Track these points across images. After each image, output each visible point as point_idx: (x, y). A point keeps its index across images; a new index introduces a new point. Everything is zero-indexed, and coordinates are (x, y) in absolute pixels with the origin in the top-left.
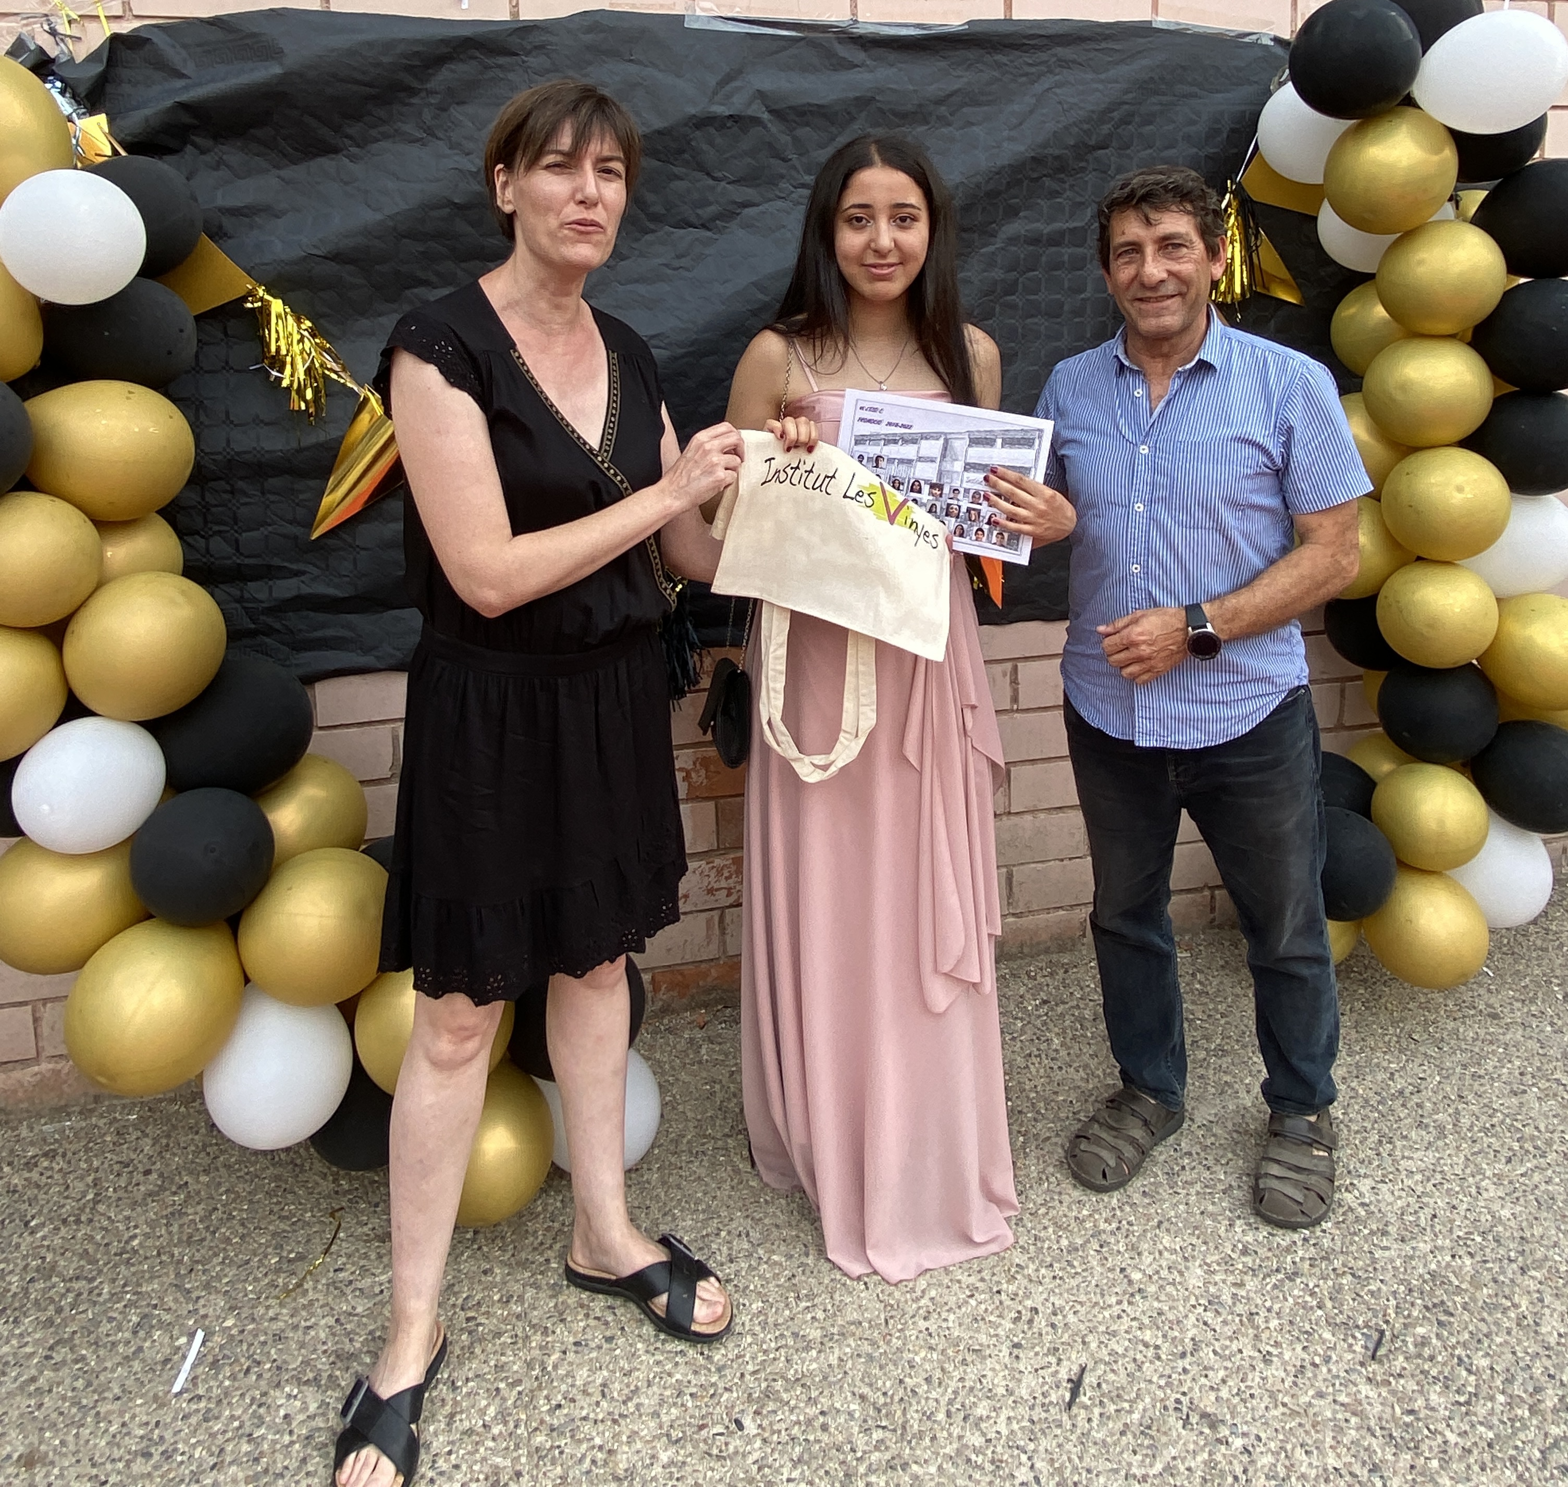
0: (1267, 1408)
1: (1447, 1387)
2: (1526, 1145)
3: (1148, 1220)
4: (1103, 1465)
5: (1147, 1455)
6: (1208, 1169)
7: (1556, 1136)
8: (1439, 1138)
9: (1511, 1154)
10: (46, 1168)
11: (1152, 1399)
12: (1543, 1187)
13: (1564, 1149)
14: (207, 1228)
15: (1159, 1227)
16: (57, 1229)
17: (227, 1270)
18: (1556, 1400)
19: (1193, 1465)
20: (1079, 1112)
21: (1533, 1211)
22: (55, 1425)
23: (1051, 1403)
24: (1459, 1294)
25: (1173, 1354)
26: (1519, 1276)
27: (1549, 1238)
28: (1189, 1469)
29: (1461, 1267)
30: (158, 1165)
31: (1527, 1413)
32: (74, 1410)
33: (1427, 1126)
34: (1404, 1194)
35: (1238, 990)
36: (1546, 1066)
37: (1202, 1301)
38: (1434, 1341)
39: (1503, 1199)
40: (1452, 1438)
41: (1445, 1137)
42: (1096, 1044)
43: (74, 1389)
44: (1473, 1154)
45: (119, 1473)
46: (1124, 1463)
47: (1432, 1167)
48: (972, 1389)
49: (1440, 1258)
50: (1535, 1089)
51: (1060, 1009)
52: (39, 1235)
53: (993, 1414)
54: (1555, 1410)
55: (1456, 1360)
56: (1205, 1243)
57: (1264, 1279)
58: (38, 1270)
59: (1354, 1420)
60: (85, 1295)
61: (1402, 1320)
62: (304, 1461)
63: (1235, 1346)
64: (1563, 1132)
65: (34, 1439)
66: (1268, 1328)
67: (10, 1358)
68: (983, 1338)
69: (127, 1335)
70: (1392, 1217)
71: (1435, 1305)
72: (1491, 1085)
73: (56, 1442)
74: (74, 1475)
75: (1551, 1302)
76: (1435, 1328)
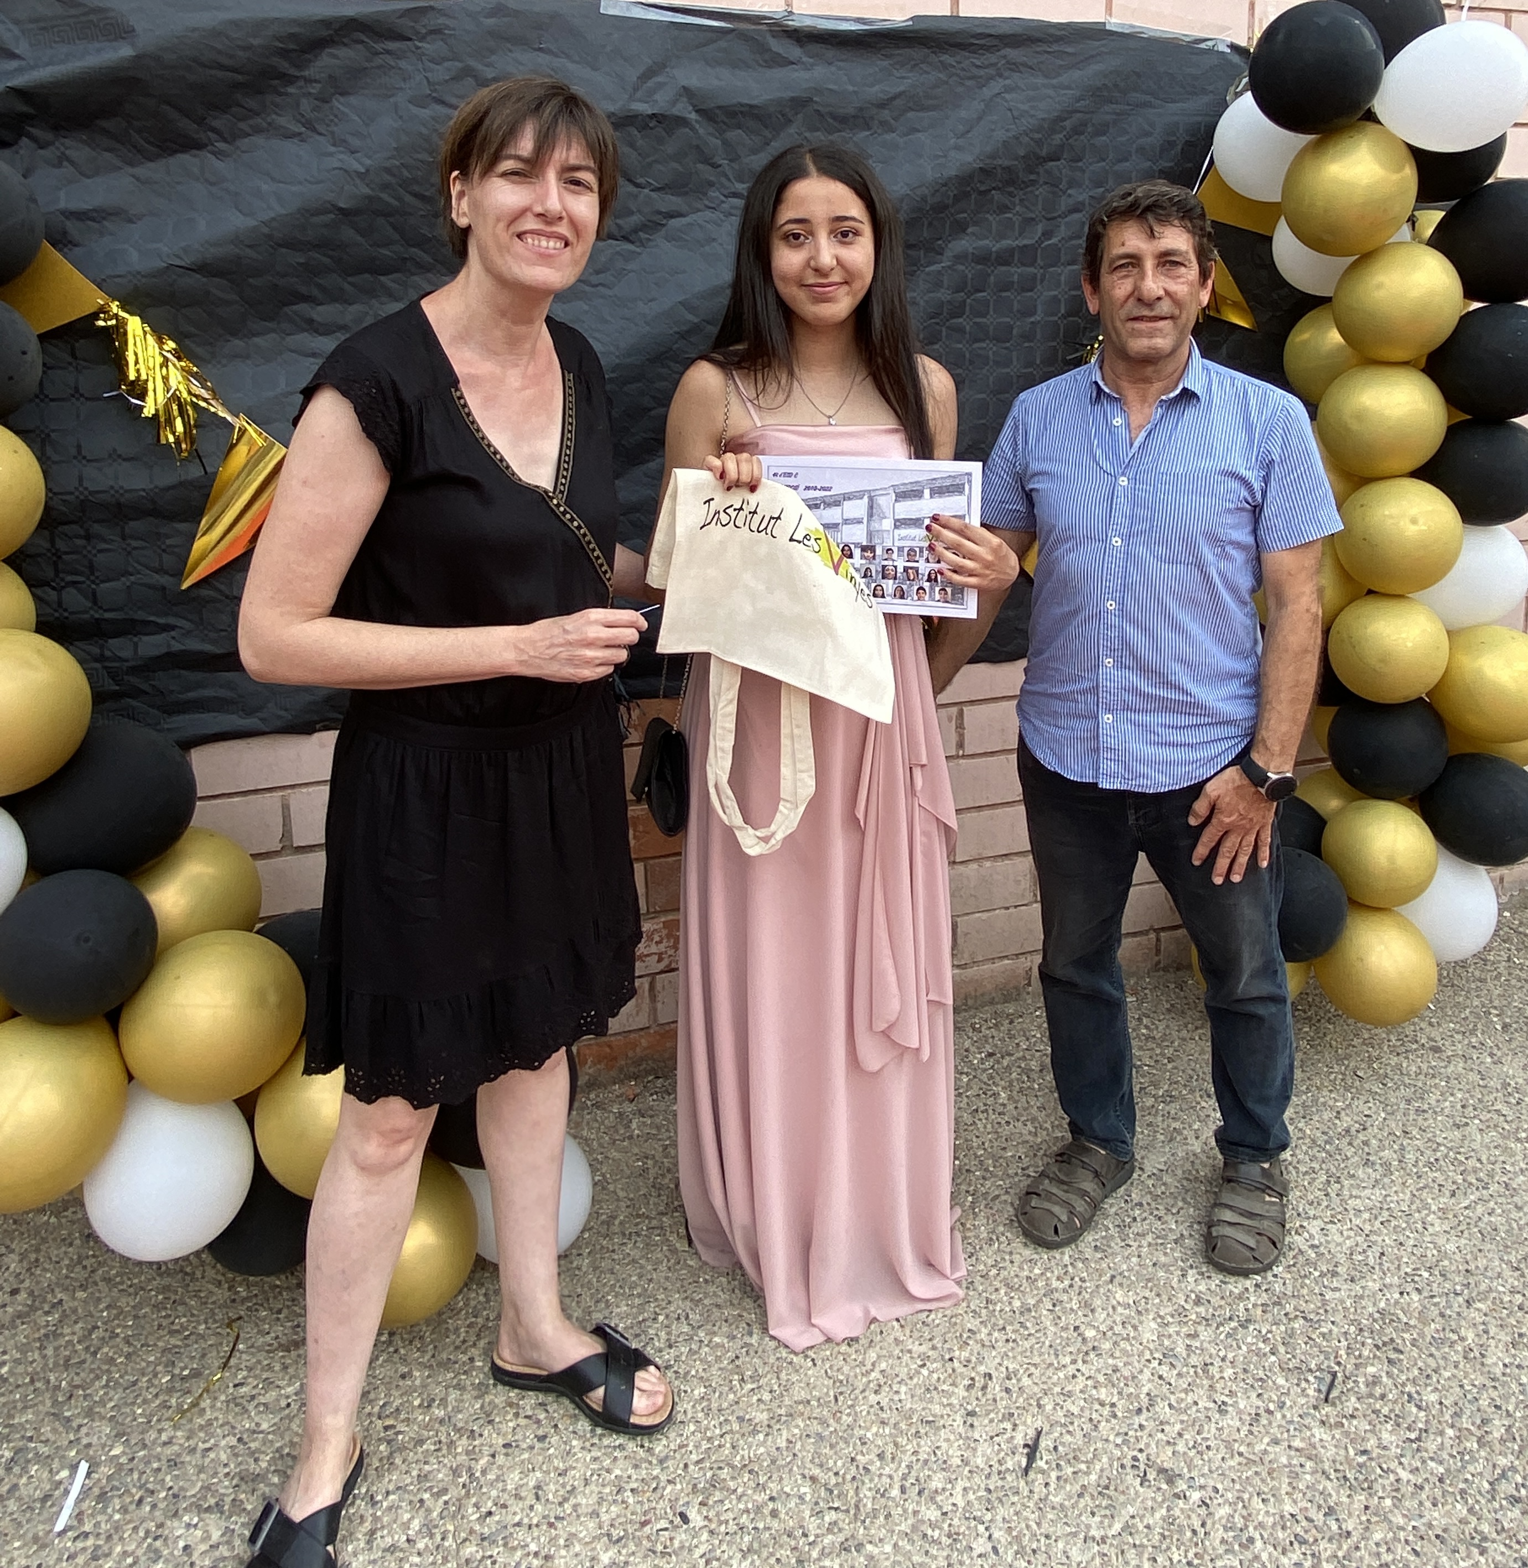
0: (1223, 1459)
1: (1398, 1425)
2: (1469, 1178)
3: (1100, 1276)
4: (1060, 1530)
5: (1105, 1516)
6: (1160, 1218)
7: (1498, 1167)
8: (1385, 1175)
9: (1455, 1187)
11: (1110, 1459)
12: (1486, 1218)
13: (1505, 1179)
15: (1111, 1281)
18: (1503, 1430)
19: (1151, 1522)
20: (1028, 1168)
21: (1478, 1243)
23: (1008, 1470)
24: (1408, 1330)
25: (1129, 1411)
26: (1466, 1310)
27: (1493, 1269)
28: (1148, 1527)
29: (1409, 1304)
31: (1475, 1445)
33: (1374, 1163)
34: (1352, 1233)
35: (1184, 1033)
36: (1486, 1098)
37: (1156, 1355)
38: (1385, 1379)
39: (1448, 1233)
40: (1404, 1475)
41: (1392, 1173)
42: (1043, 1096)
44: (1419, 1189)
46: (1083, 1527)
47: (1378, 1205)
48: (926, 1462)
49: (1389, 1296)
50: (1477, 1121)
51: (1005, 1063)
53: (949, 1486)
54: (1502, 1441)
55: (1406, 1397)
56: (1158, 1295)
57: (1217, 1328)
59: (1309, 1465)
61: (1353, 1361)
63: (1189, 1400)
64: (1504, 1162)
66: (1222, 1378)
68: (937, 1409)
70: (1342, 1258)
71: (1385, 1344)
72: (1435, 1119)
75: (1497, 1333)
76: (1385, 1367)
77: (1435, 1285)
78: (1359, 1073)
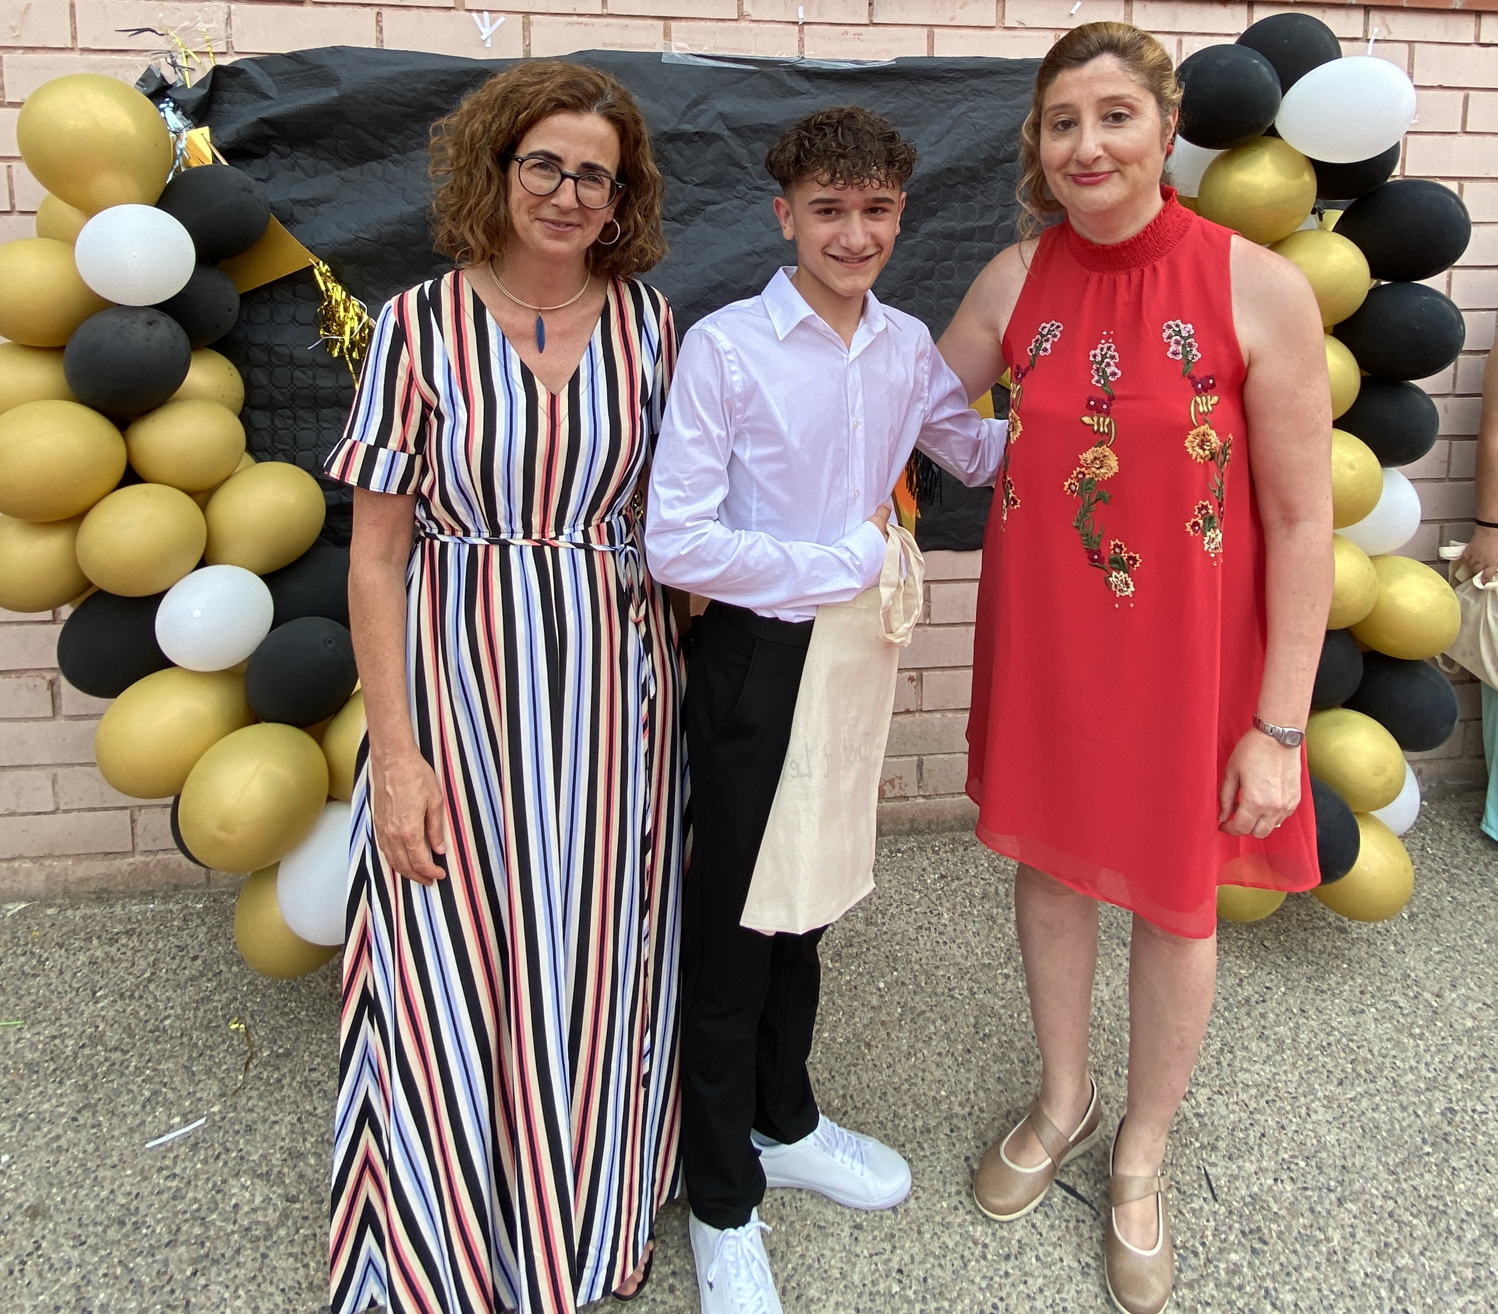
2: (1358, 1068)
7: (1388, 1061)
8: (1277, 1053)
9: (1343, 1076)
10: (123, 945)
11: (972, 1301)
12: (1370, 1114)
13: (1394, 1075)
14: (224, 1016)
16: (114, 1001)
17: (228, 1058)
20: (954, 988)
21: (1358, 1139)
22: (61, 1182)
23: (878, 1292)
24: (1276, 1221)
25: (998, 1255)
26: (1336, 1208)
27: (1369, 1170)
29: (1281, 1193)
30: (204, 953)
32: (79, 1171)
33: (1267, 1038)
34: (1237, 1108)
36: (1385, 987)
38: (1245, 1270)
39: (1330, 1123)
41: (1283, 1051)
43: (85, 1152)
44: (1307, 1073)
45: (97, 1236)
47: (1266, 1082)
48: (810, 1267)
49: (1263, 1180)
50: (1373, 1010)
51: (954, 886)
52: (100, 1005)
53: (824, 1297)
55: (1263, 1292)
58: (90, 1037)
60: (118, 1065)
61: (1218, 1244)
62: (238, 1251)
63: (1056, 1255)
64: (1394, 1057)
65: (44, 1192)
67: (47, 1115)
69: (138, 1108)
70: (1223, 1132)
71: (1251, 1232)
72: (1333, 1002)
73: (59, 1199)
74: (63, 1231)
75: (1363, 1239)
76: (1248, 1257)
77: (1310, 1177)
78: (1266, 943)
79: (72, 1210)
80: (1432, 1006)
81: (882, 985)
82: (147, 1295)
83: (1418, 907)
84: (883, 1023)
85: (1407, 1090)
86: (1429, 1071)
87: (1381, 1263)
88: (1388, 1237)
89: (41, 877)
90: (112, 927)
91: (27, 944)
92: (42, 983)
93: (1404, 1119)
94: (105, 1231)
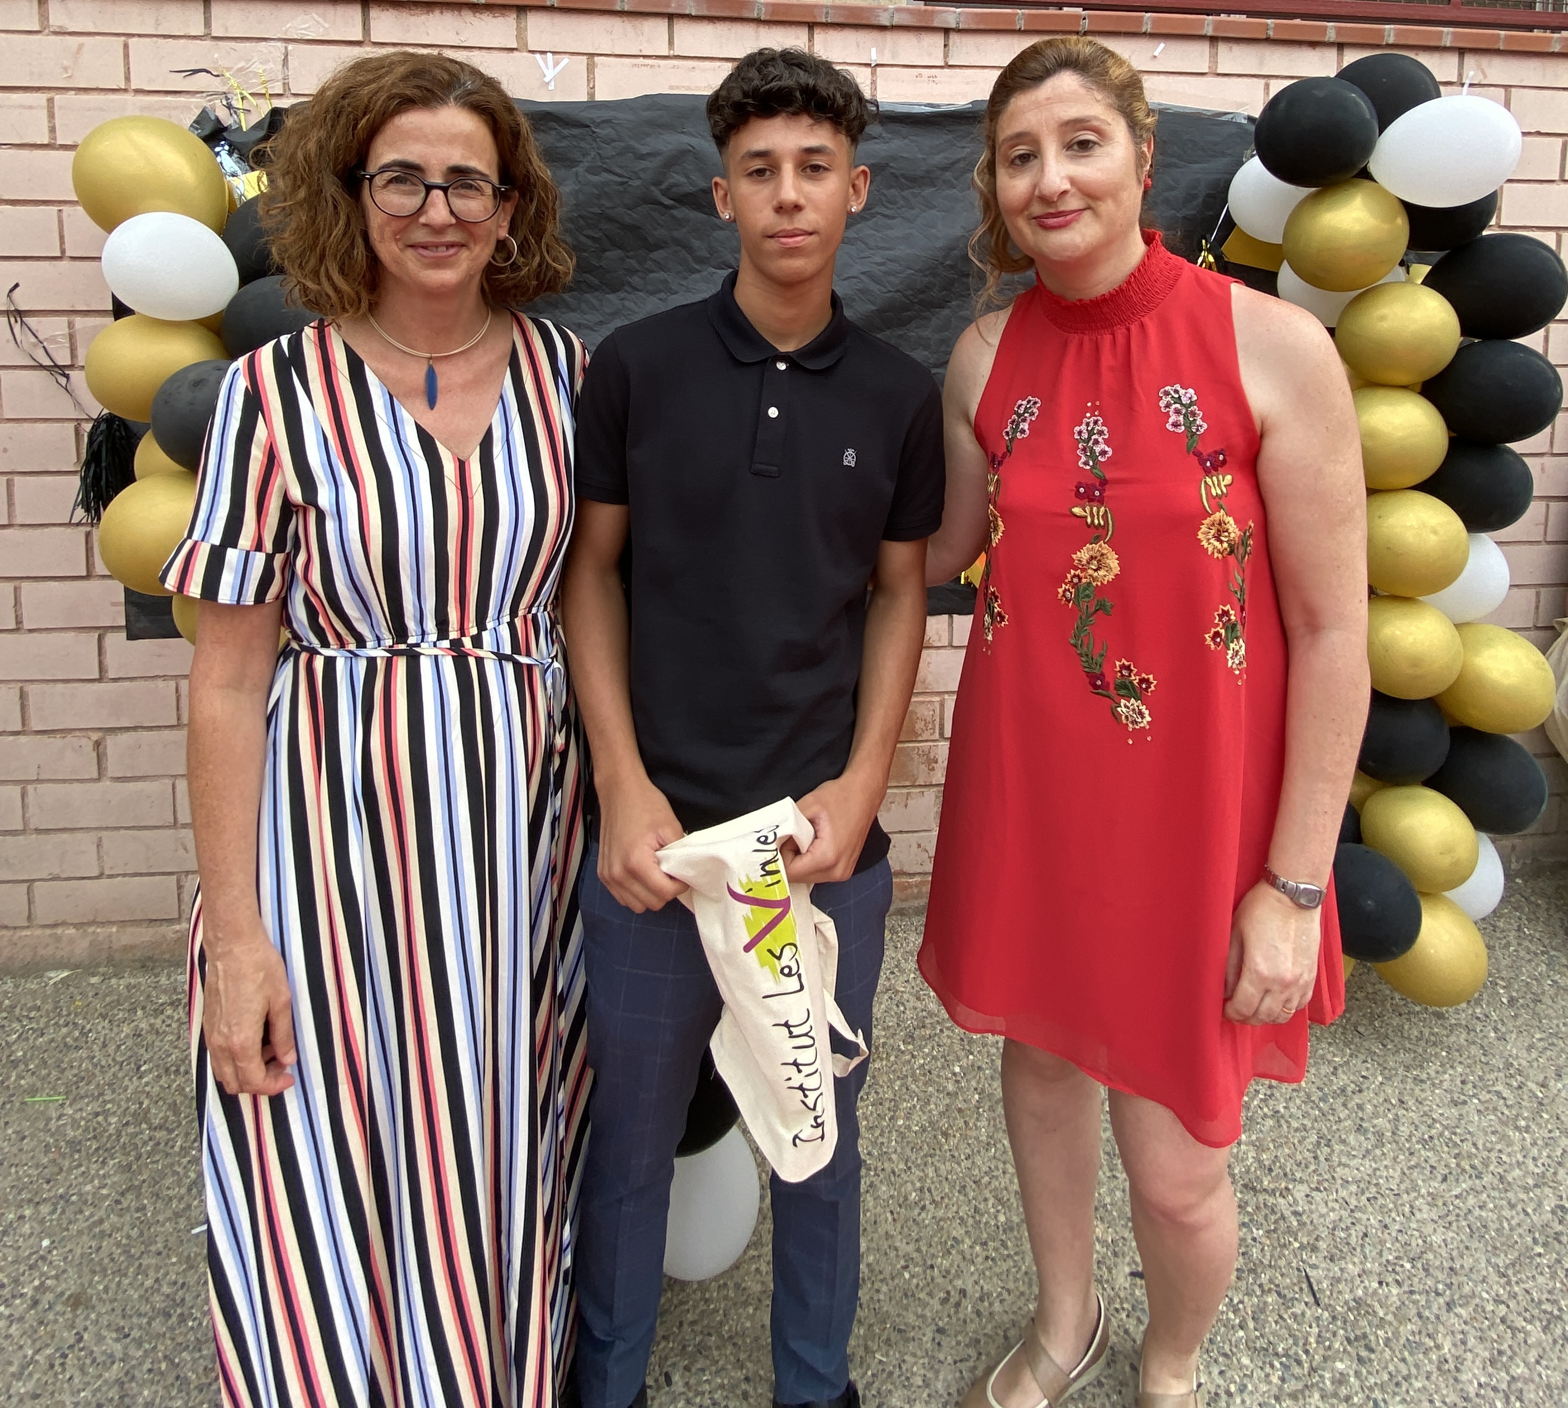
2: (1463, 1163)
7: (1493, 1155)
8: (1377, 1147)
9: (1447, 1171)
10: (168, 1017)
12: (1476, 1212)
13: (1500, 1170)
16: (159, 1077)
21: (1465, 1240)
22: (104, 1270)
24: (1383, 1327)
26: (1445, 1313)
27: (1478, 1271)
29: (1387, 1296)
32: (122, 1258)
33: (1366, 1131)
34: (1337, 1206)
36: (1487, 1076)
37: (1125, 1306)
38: (1352, 1379)
39: (1435, 1222)
41: (1383, 1145)
43: (129, 1237)
44: (1410, 1168)
45: (140, 1327)
47: (1367, 1178)
49: (1367, 1282)
50: (1476, 1101)
52: (144, 1081)
58: (134, 1115)
60: (163, 1144)
61: (1321, 1352)
64: (1500, 1151)
65: (85, 1281)
67: (90, 1197)
68: (910, 1318)
69: (183, 1191)
70: (1324, 1232)
71: (1357, 1338)
72: (1432, 1092)
73: (101, 1287)
74: (106, 1323)
75: (1474, 1347)
76: (1354, 1366)
78: (1359, 1029)
79: (116, 1300)
80: (1537, 1097)
81: (957, 1069)
82: (194, 1393)
83: (1517, 991)
84: (960, 1110)
85: (1515, 1187)
86: (1536, 1166)
87: (1495, 1371)
88: (1501, 1344)
89: (85, 944)
90: (157, 997)
91: (69, 1014)
92: (84, 1055)
93: (1512, 1217)
94: (149, 1324)
